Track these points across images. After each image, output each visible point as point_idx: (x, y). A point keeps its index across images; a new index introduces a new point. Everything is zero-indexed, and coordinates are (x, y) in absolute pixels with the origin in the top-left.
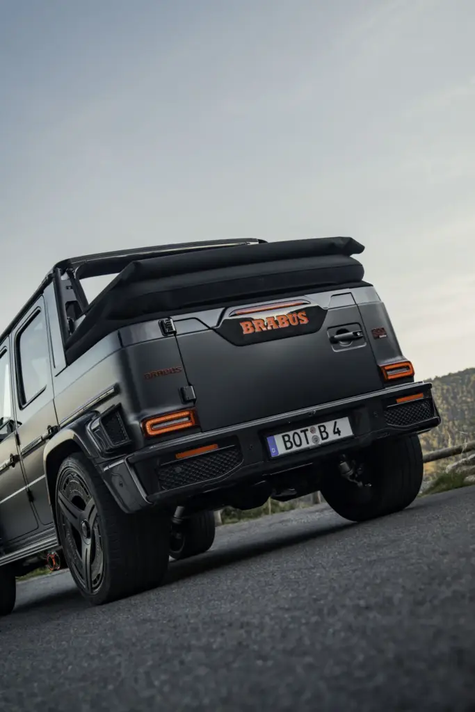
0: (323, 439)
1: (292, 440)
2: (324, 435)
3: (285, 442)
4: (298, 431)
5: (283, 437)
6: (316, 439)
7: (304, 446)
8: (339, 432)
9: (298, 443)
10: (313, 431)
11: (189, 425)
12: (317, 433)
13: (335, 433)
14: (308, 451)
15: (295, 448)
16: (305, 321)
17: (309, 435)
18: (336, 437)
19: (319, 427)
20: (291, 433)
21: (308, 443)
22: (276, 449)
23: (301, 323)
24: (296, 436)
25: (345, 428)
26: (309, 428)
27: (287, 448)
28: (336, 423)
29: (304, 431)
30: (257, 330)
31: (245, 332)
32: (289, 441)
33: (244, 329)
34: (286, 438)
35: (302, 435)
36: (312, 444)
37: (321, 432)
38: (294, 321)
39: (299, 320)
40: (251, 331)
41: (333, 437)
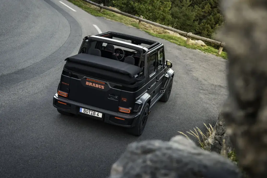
0: (93, 115)
1: (86, 111)
2: (94, 114)
3: (84, 111)
4: (88, 110)
5: (84, 109)
6: (92, 114)
7: (88, 113)
8: (98, 115)
9: (87, 112)
10: (92, 112)
11: (66, 96)
12: (93, 113)
13: (97, 115)
14: (88, 115)
15: (86, 113)
16: (103, 88)
17: (91, 112)
18: (97, 116)
19: (94, 112)
20: (86, 110)
21: (89, 113)
22: (81, 111)
23: (102, 88)
24: (87, 111)
25: (100, 115)
26: (91, 111)
27: (84, 112)
28: (98, 113)
29: (90, 111)
30: (90, 85)
31: (86, 84)
32: (85, 111)
33: (87, 83)
34: (85, 110)
35: (89, 111)
36: (90, 114)
37: (94, 113)
38: (100, 87)
39: (101, 87)
40: (88, 84)
41: (96, 115)
